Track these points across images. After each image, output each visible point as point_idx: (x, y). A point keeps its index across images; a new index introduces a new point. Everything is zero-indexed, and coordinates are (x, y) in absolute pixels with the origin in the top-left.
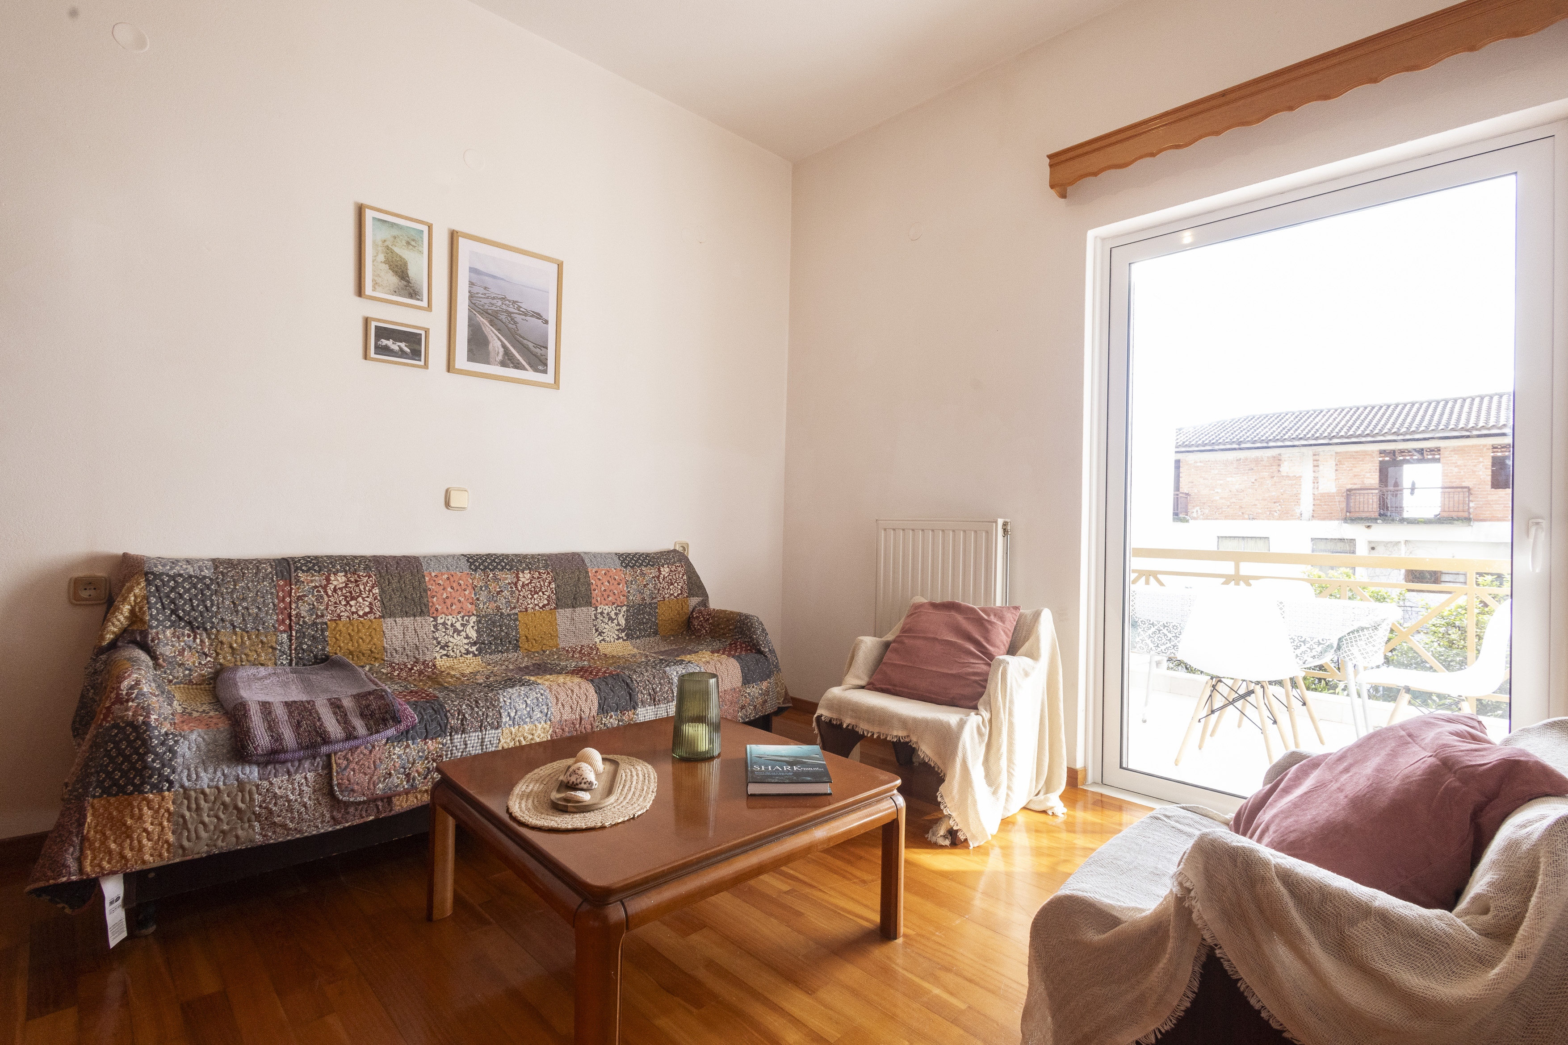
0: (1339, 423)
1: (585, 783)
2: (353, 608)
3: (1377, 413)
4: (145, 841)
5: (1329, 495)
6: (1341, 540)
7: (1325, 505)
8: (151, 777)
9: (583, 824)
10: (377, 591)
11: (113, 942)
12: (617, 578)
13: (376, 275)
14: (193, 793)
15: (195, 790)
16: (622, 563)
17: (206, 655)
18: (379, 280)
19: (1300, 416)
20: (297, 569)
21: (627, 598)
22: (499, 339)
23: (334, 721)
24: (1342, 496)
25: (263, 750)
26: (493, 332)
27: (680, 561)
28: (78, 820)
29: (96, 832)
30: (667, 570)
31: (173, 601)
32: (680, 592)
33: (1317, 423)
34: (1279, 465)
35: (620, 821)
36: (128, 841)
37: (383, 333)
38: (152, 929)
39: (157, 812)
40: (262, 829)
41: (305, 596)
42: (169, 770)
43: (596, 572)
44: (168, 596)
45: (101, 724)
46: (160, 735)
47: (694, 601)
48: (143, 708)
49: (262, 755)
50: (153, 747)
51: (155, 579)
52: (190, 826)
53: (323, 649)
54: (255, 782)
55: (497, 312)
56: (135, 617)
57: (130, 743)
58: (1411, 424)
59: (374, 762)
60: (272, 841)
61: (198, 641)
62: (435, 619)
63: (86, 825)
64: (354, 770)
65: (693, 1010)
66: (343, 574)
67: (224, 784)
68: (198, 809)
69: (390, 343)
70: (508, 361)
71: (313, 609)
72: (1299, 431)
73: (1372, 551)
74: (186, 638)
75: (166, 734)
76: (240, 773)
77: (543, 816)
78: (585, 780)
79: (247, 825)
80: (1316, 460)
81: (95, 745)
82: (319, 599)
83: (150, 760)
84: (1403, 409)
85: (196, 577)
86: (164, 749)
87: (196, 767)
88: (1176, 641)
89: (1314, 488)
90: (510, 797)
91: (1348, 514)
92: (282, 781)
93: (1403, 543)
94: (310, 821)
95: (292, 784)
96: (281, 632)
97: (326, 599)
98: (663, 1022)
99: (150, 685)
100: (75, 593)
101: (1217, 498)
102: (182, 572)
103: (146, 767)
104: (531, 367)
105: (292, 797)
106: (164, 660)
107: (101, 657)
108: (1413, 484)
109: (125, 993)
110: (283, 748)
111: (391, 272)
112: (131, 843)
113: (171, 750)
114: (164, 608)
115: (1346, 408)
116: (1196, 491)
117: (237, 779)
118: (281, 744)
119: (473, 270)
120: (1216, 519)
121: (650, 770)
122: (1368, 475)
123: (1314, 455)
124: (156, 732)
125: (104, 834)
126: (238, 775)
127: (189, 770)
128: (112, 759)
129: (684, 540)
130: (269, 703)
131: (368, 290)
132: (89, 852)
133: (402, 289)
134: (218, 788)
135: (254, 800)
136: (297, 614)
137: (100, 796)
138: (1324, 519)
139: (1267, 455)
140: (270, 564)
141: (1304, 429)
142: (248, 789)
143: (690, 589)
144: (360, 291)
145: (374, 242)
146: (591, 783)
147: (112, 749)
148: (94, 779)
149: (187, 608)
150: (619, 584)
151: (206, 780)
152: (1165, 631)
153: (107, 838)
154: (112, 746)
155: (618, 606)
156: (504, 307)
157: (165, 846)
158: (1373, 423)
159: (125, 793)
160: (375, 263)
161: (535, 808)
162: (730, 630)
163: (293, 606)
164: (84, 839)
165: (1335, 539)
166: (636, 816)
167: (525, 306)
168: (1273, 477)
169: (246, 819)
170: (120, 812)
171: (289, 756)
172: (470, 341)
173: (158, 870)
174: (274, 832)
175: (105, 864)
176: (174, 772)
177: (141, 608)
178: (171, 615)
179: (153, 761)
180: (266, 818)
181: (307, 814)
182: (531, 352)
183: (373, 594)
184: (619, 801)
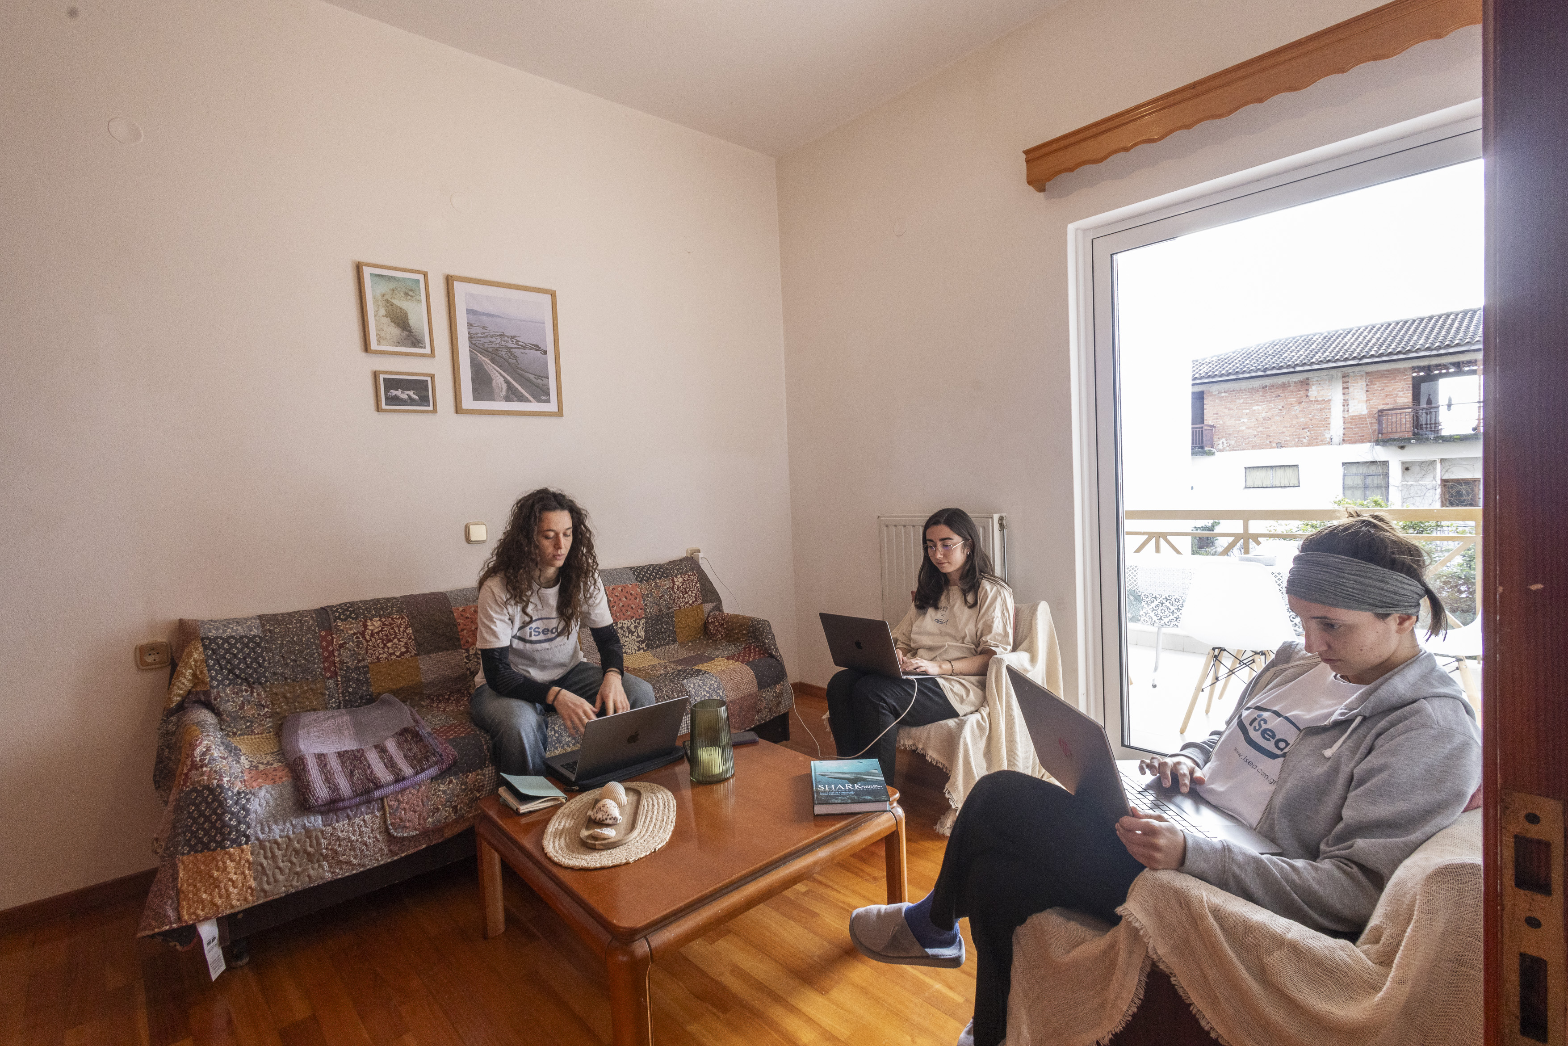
0: (1369, 341)
1: (610, 819)
2: (390, 649)
3: (1409, 328)
4: (231, 889)
5: (1361, 418)
6: (1373, 463)
7: (1355, 428)
8: (230, 833)
9: (610, 862)
10: (411, 631)
11: (214, 976)
12: (633, 593)
13: (379, 329)
14: (267, 844)
15: (269, 841)
16: (636, 578)
17: (264, 707)
18: (382, 334)
19: (1328, 338)
20: (336, 618)
21: (645, 610)
22: (501, 375)
23: (382, 765)
24: (1374, 417)
25: (323, 801)
26: (495, 370)
27: (692, 569)
28: (172, 876)
29: (189, 885)
30: (681, 580)
31: (229, 662)
32: (694, 599)
33: (1347, 343)
34: (1307, 390)
35: (642, 856)
36: (217, 890)
37: (391, 384)
38: (246, 960)
39: (239, 863)
40: (330, 867)
41: (345, 643)
42: (244, 826)
43: (613, 589)
44: (224, 658)
45: (182, 789)
46: (234, 795)
47: (708, 607)
48: (216, 772)
49: (322, 806)
50: (228, 807)
51: (210, 644)
52: (268, 872)
53: (367, 690)
54: (320, 829)
55: (497, 349)
56: (196, 679)
57: (208, 805)
58: (1445, 337)
59: (422, 800)
60: (340, 876)
61: (255, 694)
62: (467, 651)
63: (180, 880)
64: (404, 809)
65: (720, 1014)
66: (378, 619)
67: (294, 833)
68: (274, 857)
69: (398, 393)
70: (512, 395)
71: (354, 655)
72: (1327, 353)
73: (1407, 472)
74: (244, 693)
75: (239, 793)
76: (306, 822)
77: (574, 855)
78: (610, 817)
79: (316, 865)
80: (1346, 382)
81: (178, 809)
82: (358, 644)
83: (227, 819)
84: (1437, 321)
85: (246, 637)
86: (238, 807)
87: (267, 821)
88: (1178, 614)
89: (1344, 411)
90: (545, 836)
91: (1380, 435)
92: (344, 825)
93: (1438, 462)
94: (371, 856)
95: (353, 827)
96: (328, 678)
97: (365, 644)
98: (693, 1028)
99: (219, 750)
100: (142, 659)
101: (1244, 428)
102: (234, 634)
103: (225, 825)
104: (534, 398)
105: (353, 838)
106: (227, 716)
107: (172, 718)
108: (1450, 400)
109: (230, 1021)
110: (340, 797)
111: (393, 324)
112: (219, 892)
113: (244, 808)
114: (222, 669)
115: (1376, 325)
116: (1221, 422)
117: (304, 827)
118: (338, 794)
119: (470, 312)
120: (1243, 449)
121: (670, 798)
122: (1401, 394)
123: (1344, 377)
124: (230, 794)
125: (195, 886)
126: (305, 824)
127: (262, 824)
128: (195, 820)
129: (695, 546)
130: (323, 755)
131: (374, 346)
132: (185, 903)
133: (405, 339)
134: (288, 837)
135: (321, 844)
136: (340, 661)
137: (189, 853)
138: (1355, 442)
139: (1294, 380)
140: (312, 617)
141: (1332, 351)
142: (314, 835)
143: (703, 596)
144: (366, 348)
145: (374, 298)
146: (615, 819)
147: (194, 811)
148: (181, 838)
149: (242, 666)
150: (636, 598)
151: (277, 832)
152: (1167, 604)
153: (198, 890)
154: (193, 808)
155: (636, 619)
156: (503, 343)
157: (249, 891)
158: (1406, 339)
159: (209, 849)
160: (377, 318)
161: (567, 846)
162: (744, 634)
163: (336, 654)
164: (178, 892)
165: (1367, 462)
166: (657, 849)
167: (523, 340)
168: (1300, 403)
169: (315, 860)
170: (206, 866)
171: (347, 803)
172: (474, 381)
173: (245, 911)
174: (341, 869)
175: (199, 912)
176: (249, 828)
177: (201, 672)
178: (229, 674)
179: (230, 819)
180: (333, 858)
181: (368, 850)
182: (533, 384)
183: (408, 635)
184: (642, 835)
